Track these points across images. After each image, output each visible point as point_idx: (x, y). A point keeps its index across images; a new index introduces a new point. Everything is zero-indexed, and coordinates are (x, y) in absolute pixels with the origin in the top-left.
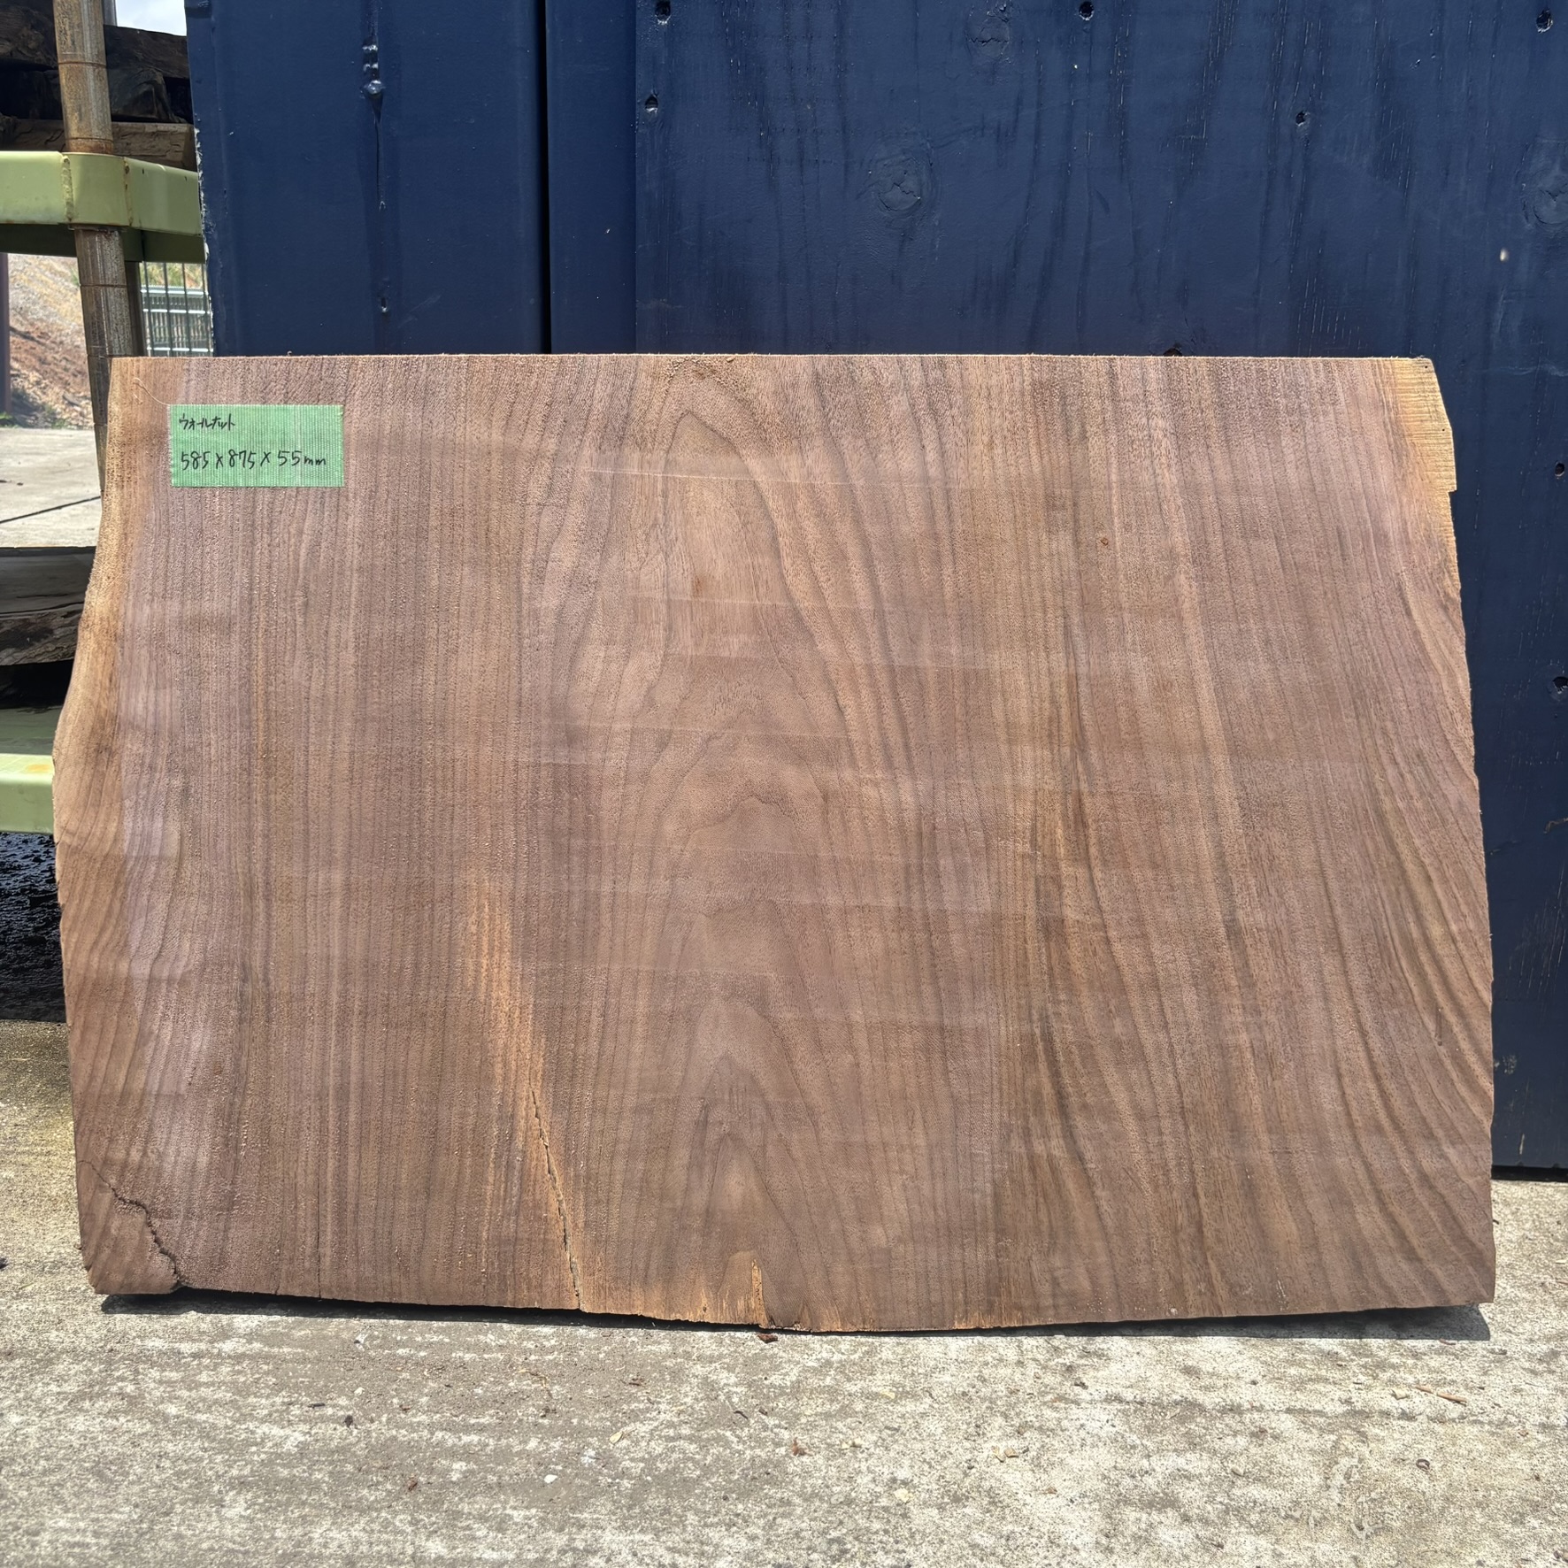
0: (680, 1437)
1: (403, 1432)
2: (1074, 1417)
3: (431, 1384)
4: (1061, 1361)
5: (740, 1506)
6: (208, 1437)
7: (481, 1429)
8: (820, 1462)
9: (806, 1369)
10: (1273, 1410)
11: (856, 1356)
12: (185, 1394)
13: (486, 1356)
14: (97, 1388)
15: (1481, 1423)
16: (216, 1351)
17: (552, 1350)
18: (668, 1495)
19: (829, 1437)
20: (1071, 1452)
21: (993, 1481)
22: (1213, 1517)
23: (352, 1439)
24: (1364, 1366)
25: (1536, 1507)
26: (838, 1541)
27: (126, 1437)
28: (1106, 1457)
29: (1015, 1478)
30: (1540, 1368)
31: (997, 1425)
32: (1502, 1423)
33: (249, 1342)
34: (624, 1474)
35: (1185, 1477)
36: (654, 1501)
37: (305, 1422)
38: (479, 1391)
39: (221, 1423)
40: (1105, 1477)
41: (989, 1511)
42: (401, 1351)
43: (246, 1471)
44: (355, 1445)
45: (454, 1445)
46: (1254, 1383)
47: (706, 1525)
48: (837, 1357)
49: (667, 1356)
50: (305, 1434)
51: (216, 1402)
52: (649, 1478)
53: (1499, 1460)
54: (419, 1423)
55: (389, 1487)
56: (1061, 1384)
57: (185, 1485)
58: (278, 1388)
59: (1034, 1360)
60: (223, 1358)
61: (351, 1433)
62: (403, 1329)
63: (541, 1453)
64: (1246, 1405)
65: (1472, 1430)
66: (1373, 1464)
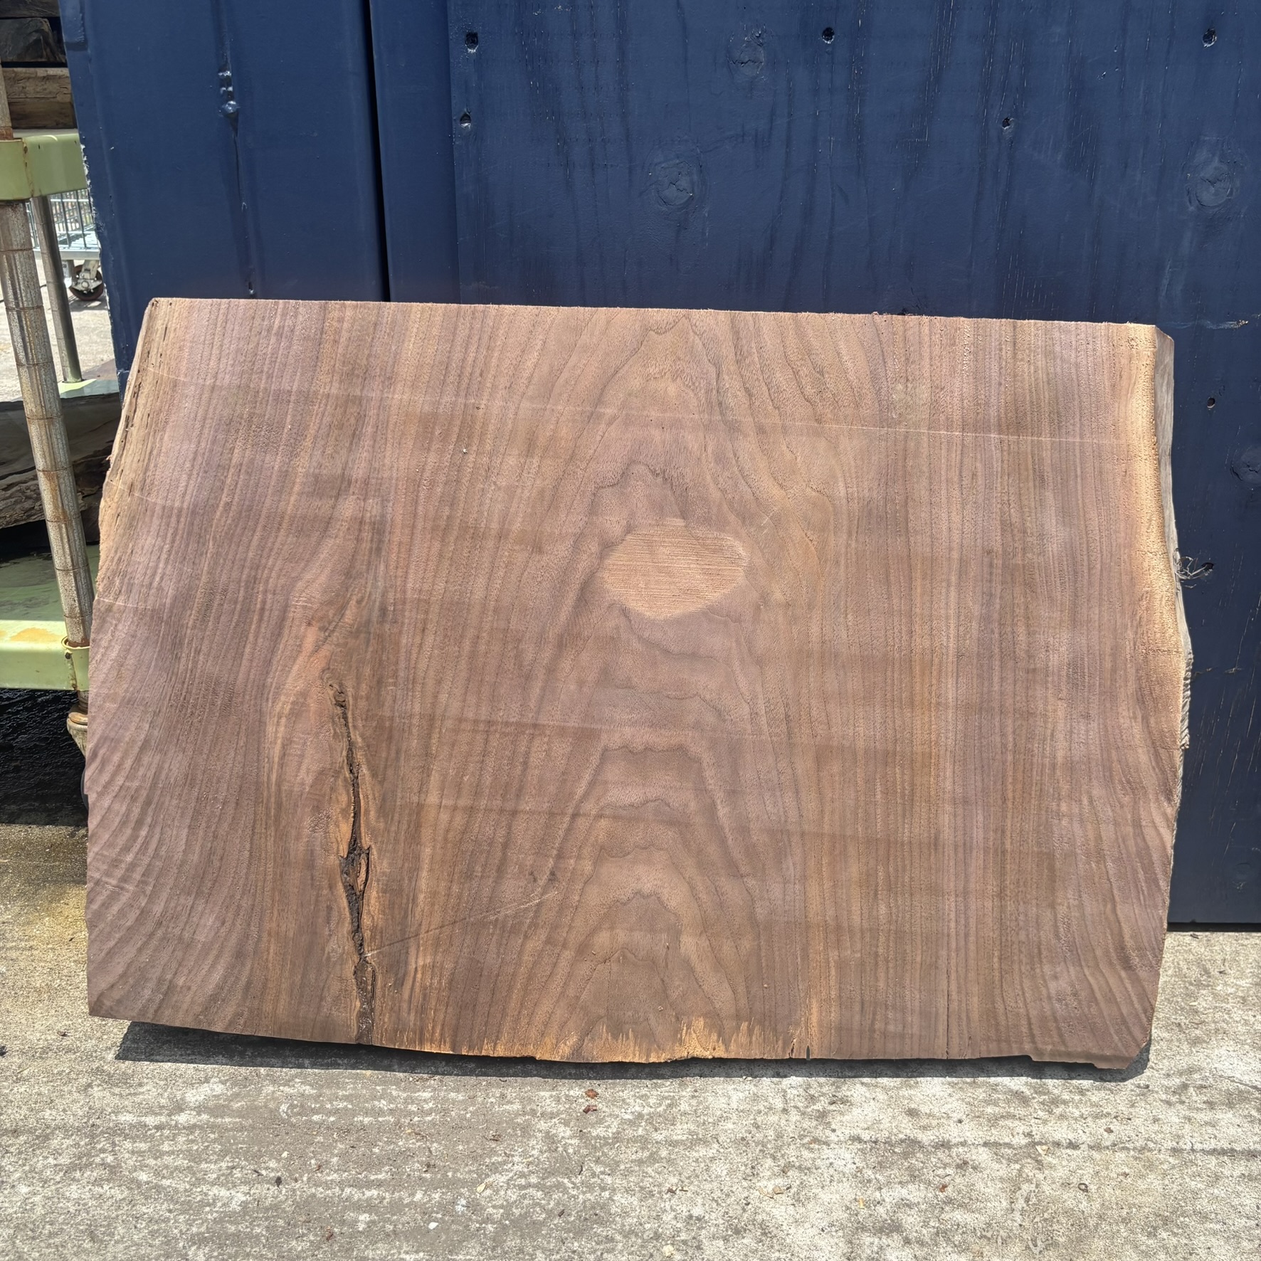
0: (529, 1185)
1: (320, 1189)
2: (825, 1157)
3: (340, 1146)
4: (815, 1107)
5: (576, 1244)
6: (172, 1199)
7: (379, 1184)
8: (635, 1203)
9: (623, 1122)
10: (973, 1144)
11: (661, 1109)
12: (152, 1162)
13: (380, 1119)
14: (84, 1159)
15: (1128, 1149)
16: (173, 1123)
17: (429, 1112)
18: (522, 1237)
19: (642, 1181)
20: (823, 1187)
21: (764, 1214)
22: (927, 1239)
23: (282, 1198)
24: (1043, 1103)
25: (1166, 1221)
27: (109, 1203)
28: (847, 1191)
29: (780, 1212)
30: (1174, 1099)
31: (767, 1166)
32: (1143, 1149)
33: (199, 1114)
34: (488, 1220)
35: (908, 1205)
36: (512, 1242)
37: (245, 1183)
38: (376, 1150)
39: (181, 1187)
40: (848, 1208)
41: (761, 1241)
42: (316, 1118)
43: (203, 1229)
44: (284, 1202)
45: (359, 1200)
46: (960, 1121)
48: (646, 1110)
49: (517, 1115)
50: (246, 1194)
51: (176, 1168)
52: (507, 1222)
53: (1139, 1182)
54: (332, 1180)
55: (312, 1238)
56: (816, 1128)
57: (157, 1242)
58: (222, 1155)
59: (795, 1107)
60: (179, 1129)
61: (281, 1192)
62: (316, 1098)
63: (425, 1203)
64: (954, 1141)
65: (1121, 1155)
66: (1046, 1188)
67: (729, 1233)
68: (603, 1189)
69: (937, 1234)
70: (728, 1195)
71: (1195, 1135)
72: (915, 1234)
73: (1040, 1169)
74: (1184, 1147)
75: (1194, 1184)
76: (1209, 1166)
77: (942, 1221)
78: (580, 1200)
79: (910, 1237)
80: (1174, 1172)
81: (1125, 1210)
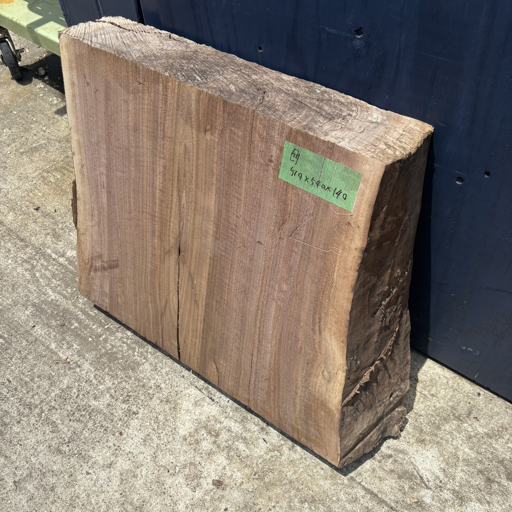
1: (73, 307)
6: (38, 287)
8: (149, 370)
12: (43, 271)
14: (30, 260)
16: (58, 260)
18: (108, 360)
21: (181, 401)
22: (222, 446)
34: (105, 348)
44: (61, 306)
45: (80, 318)
50: (55, 297)
51: (47, 277)
52: (109, 352)
55: (58, 323)
57: (24, 299)
58: (60, 279)
60: (58, 263)
63: (95, 331)
67: (165, 400)
68: (145, 358)
69: (227, 447)
71: (368, 479)
72: (220, 442)
73: (290, 449)
74: (357, 480)
75: (342, 496)
76: (358, 494)
77: (234, 444)
78: (135, 358)
79: (217, 442)
80: (340, 486)
81: (302, 486)
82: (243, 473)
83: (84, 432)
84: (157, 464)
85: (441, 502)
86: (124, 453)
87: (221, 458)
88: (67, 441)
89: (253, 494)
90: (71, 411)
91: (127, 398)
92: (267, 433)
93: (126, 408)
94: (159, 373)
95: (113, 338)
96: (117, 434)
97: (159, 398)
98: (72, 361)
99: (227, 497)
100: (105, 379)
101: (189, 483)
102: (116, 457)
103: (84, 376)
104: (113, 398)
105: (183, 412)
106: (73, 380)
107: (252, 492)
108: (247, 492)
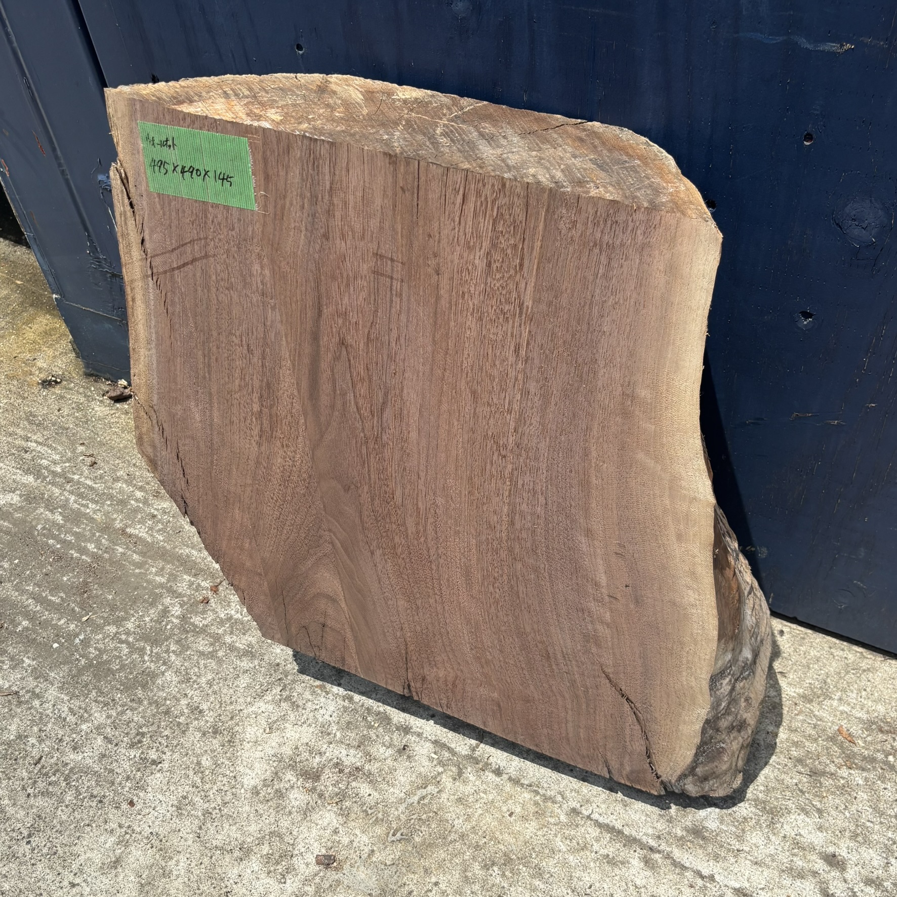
0: (125, 642)
1: (17, 593)
2: (316, 702)
3: (49, 567)
5: (119, 695)
7: (49, 604)
8: (174, 683)
9: (217, 618)
13: (83, 557)
15: (537, 793)
18: (94, 676)
19: (191, 668)
20: (294, 725)
21: (241, 728)
22: (327, 795)
25: (507, 863)
26: (143, 735)
28: (307, 735)
29: (251, 731)
31: (274, 692)
34: (86, 655)
36: (86, 677)
40: (297, 748)
41: (223, 746)
42: (51, 542)
45: (32, 610)
47: (96, 701)
49: (159, 586)
52: (95, 662)
53: (519, 823)
54: (27, 590)
62: (60, 527)
63: (63, 629)
64: (414, 729)
65: (527, 795)
66: (444, 796)
67: (210, 731)
68: (164, 663)
69: (337, 794)
70: (231, 703)
71: (603, 806)
72: (323, 788)
73: (455, 779)
74: (584, 812)
75: (560, 844)
76: (587, 836)
77: (349, 787)
78: (145, 666)
79: (318, 788)
80: (554, 828)
81: (485, 840)
82: (371, 834)
83: (59, 812)
84: (207, 845)
85: (736, 824)
86: (140, 837)
87: (327, 815)
88: (26, 833)
89: (394, 869)
90: (30, 779)
91: (138, 737)
92: (409, 757)
93: (137, 755)
94: (195, 686)
95: (101, 636)
96: (125, 806)
97: (199, 729)
98: (23, 688)
99: (345, 883)
100: (92, 712)
101: (272, 869)
102: (126, 846)
103: (48, 712)
104: (110, 742)
105: (247, 746)
106: (28, 723)
107: (393, 864)
108: (383, 867)
